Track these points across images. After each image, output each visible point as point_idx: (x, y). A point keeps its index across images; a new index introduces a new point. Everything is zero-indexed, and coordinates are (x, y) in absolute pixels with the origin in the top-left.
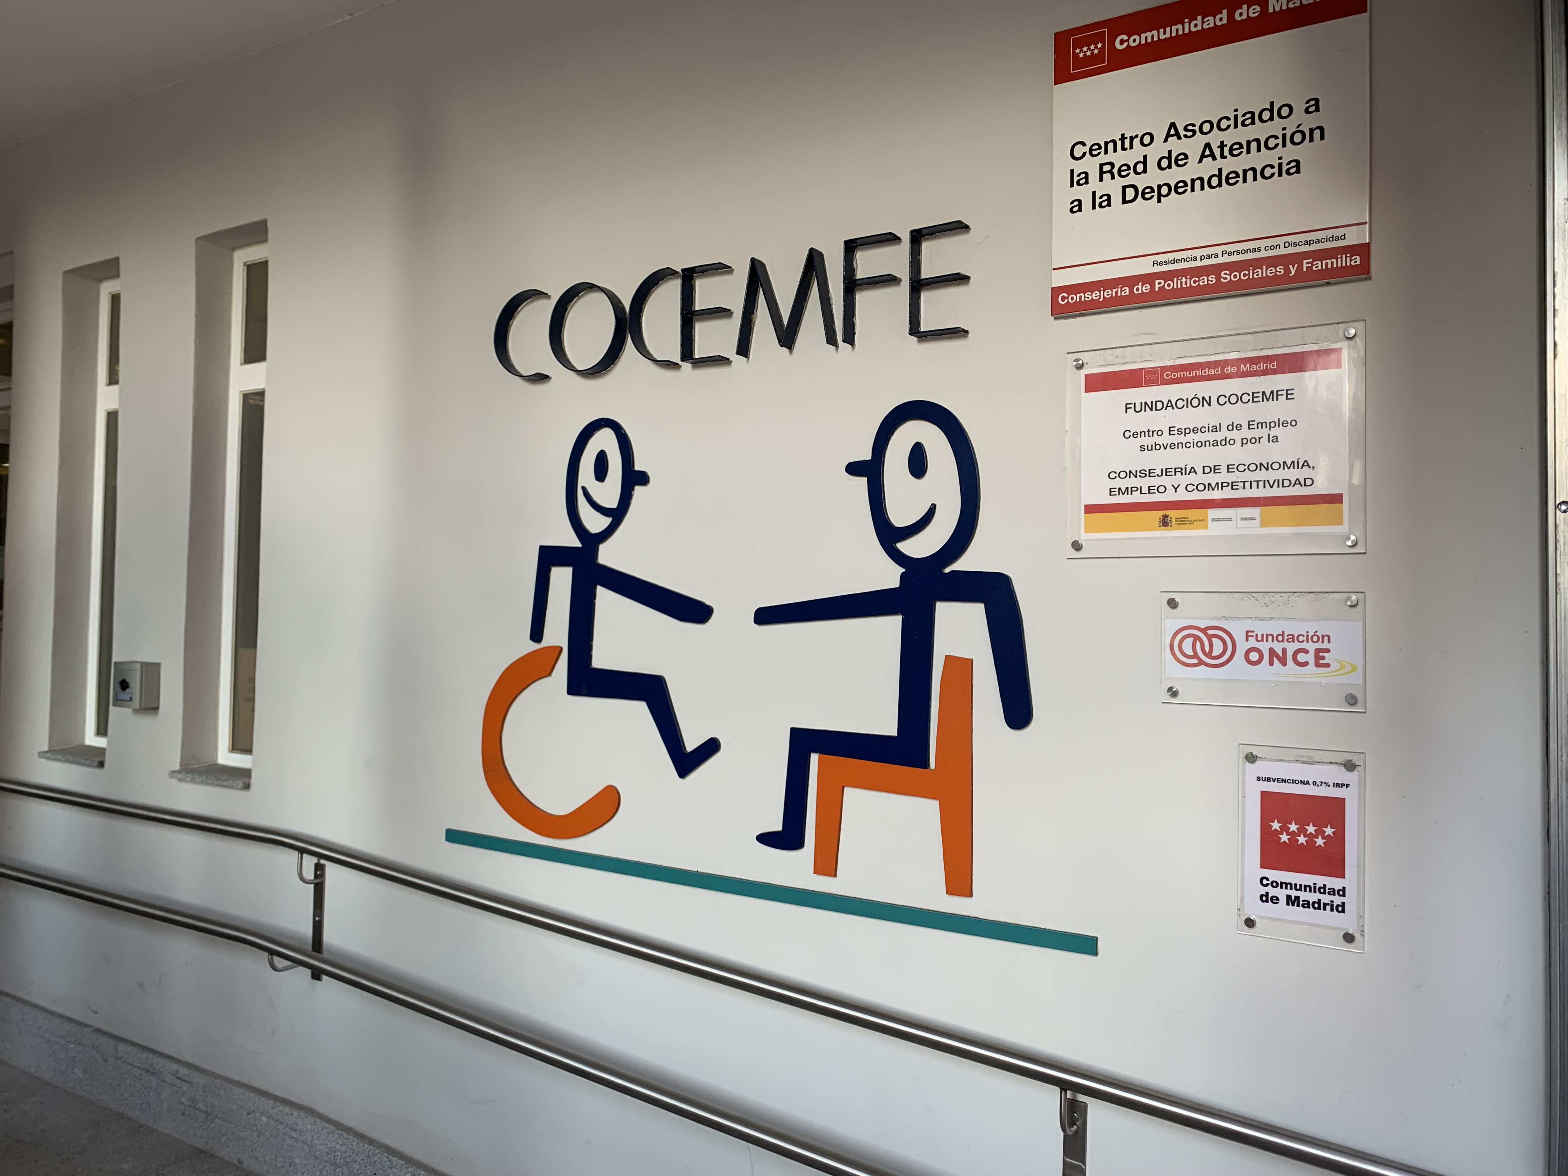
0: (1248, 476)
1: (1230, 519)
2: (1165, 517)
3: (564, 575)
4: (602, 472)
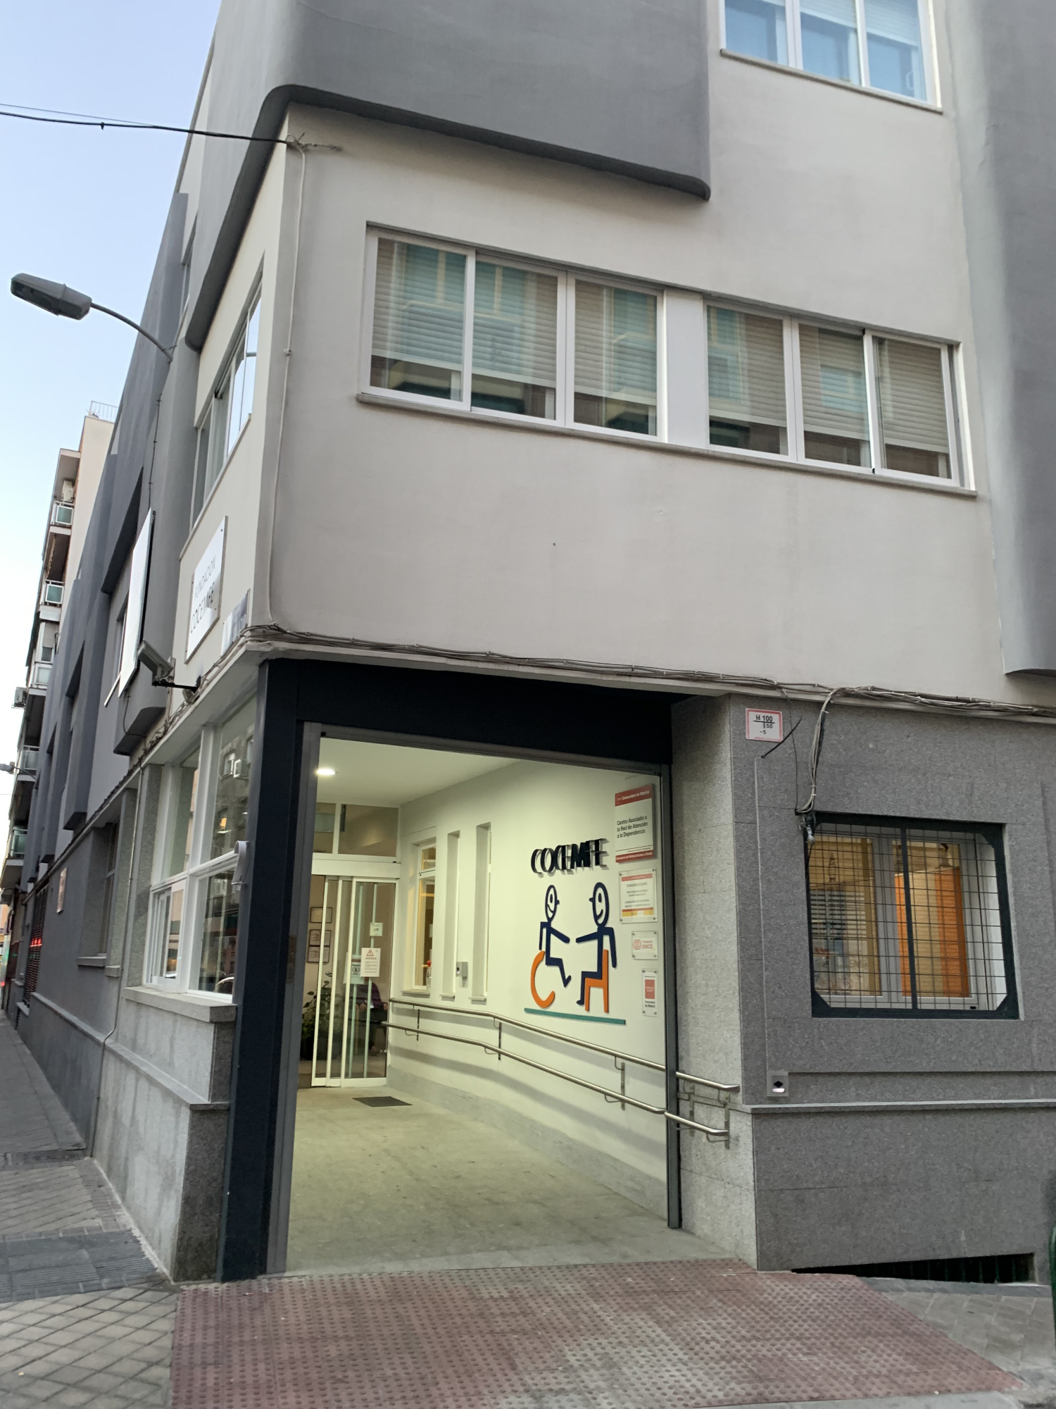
3: (545, 931)
4: (551, 902)
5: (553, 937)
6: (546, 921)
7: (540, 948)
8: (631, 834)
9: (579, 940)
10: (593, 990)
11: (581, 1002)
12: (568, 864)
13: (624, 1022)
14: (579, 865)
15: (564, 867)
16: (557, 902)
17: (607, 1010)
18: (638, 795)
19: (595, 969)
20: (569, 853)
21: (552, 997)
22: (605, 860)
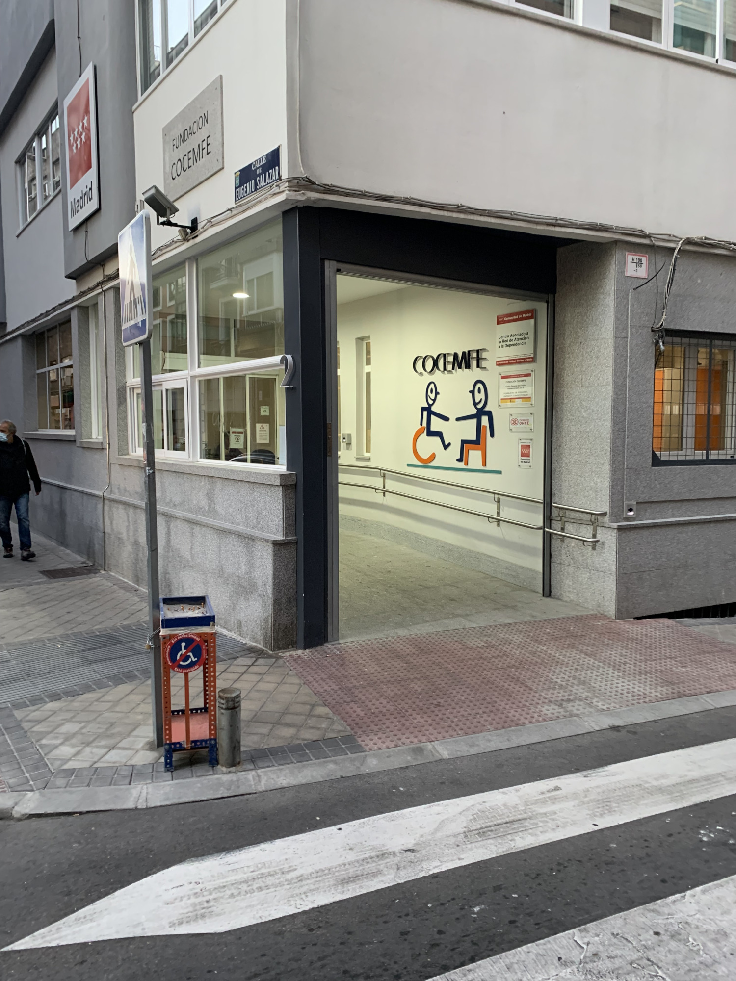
0: (520, 394)
1: (518, 401)
2: (511, 401)
3: (425, 413)
4: (432, 392)
5: (433, 417)
6: (427, 406)
7: (421, 424)
8: (512, 345)
9: (458, 419)
10: (470, 452)
11: (460, 460)
12: (449, 367)
13: (500, 472)
14: (460, 367)
15: (445, 369)
16: (437, 393)
17: (484, 464)
18: (520, 316)
19: (475, 439)
20: (450, 359)
21: (433, 457)
22: (484, 364)
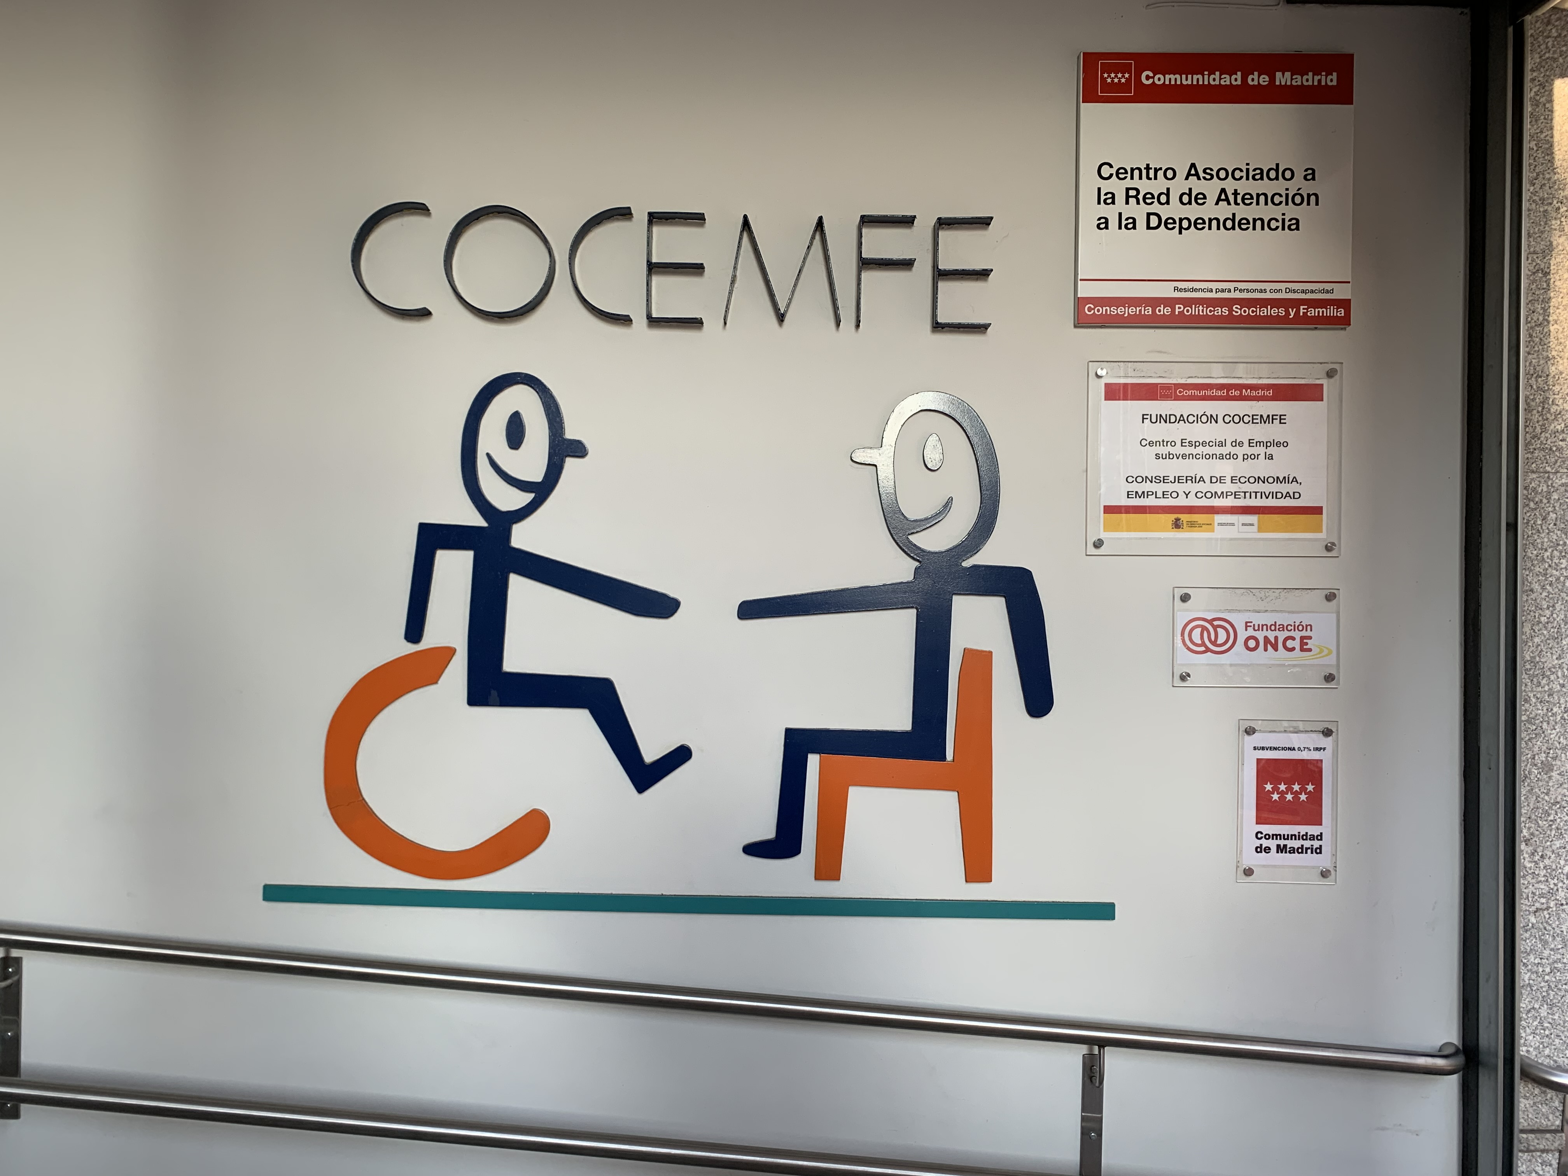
0: (1247, 487)
1: (1233, 524)
2: (1177, 520)
3: (455, 562)
4: (518, 438)
5: (520, 586)
7: (416, 629)
8: (1197, 224)
9: (754, 610)
10: (864, 799)
11: (774, 847)
16: (562, 448)
17: (977, 869)
